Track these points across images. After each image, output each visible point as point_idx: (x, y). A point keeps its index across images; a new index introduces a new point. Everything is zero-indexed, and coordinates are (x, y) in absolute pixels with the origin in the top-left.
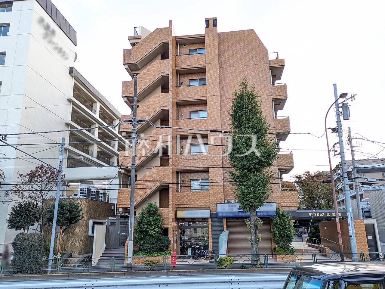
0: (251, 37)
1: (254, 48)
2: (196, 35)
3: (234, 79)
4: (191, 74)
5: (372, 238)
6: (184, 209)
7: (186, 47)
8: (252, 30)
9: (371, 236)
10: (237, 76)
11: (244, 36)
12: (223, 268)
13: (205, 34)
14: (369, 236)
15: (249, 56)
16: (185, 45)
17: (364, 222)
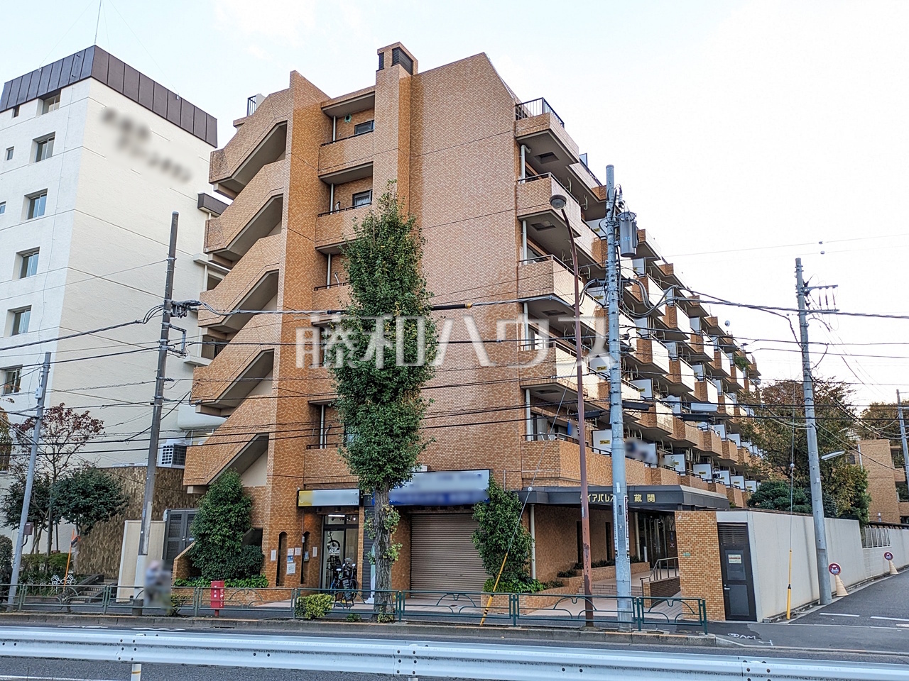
0: (479, 73)
1: (483, 99)
2: (359, 91)
3: (438, 180)
4: (356, 181)
5: (739, 561)
6: (318, 488)
7: (349, 120)
8: (481, 54)
9: (740, 556)
10: (446, 172)
11: (463, 73)
12: (307, 619)
13: (374, 87)
14: (733, 556)
15: (472, 119)
16: (348, 118)
17: (715, 518)
